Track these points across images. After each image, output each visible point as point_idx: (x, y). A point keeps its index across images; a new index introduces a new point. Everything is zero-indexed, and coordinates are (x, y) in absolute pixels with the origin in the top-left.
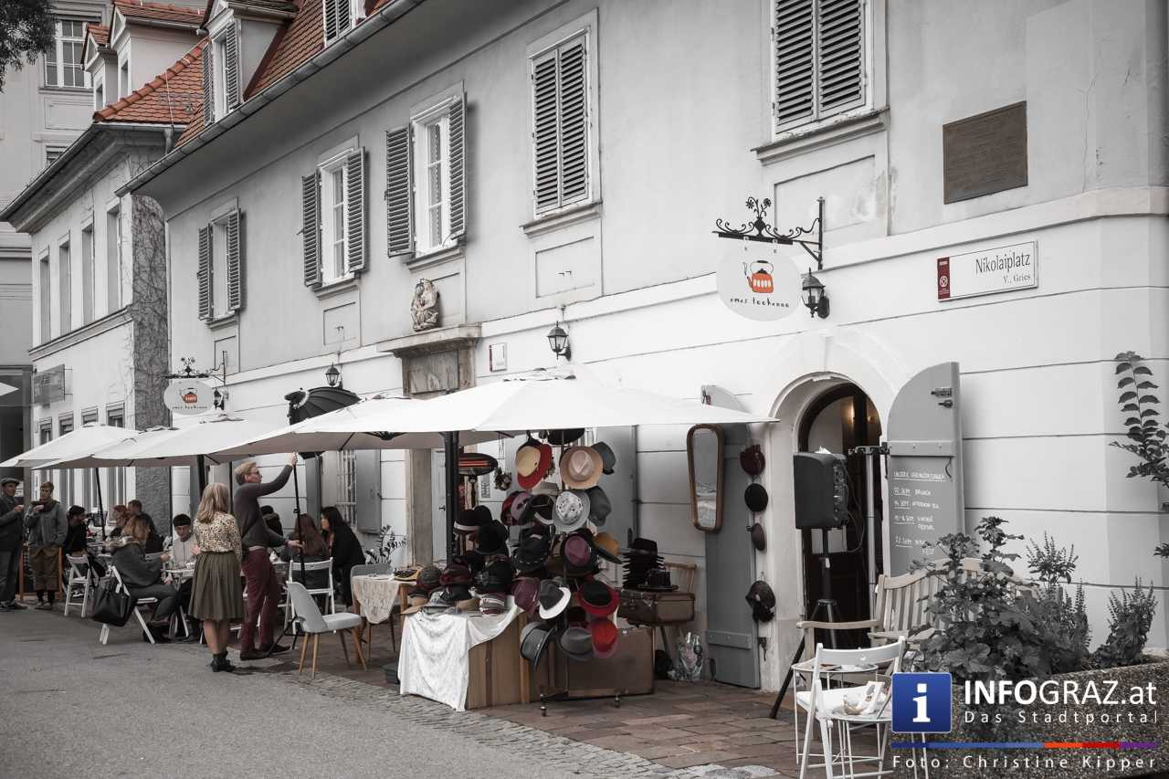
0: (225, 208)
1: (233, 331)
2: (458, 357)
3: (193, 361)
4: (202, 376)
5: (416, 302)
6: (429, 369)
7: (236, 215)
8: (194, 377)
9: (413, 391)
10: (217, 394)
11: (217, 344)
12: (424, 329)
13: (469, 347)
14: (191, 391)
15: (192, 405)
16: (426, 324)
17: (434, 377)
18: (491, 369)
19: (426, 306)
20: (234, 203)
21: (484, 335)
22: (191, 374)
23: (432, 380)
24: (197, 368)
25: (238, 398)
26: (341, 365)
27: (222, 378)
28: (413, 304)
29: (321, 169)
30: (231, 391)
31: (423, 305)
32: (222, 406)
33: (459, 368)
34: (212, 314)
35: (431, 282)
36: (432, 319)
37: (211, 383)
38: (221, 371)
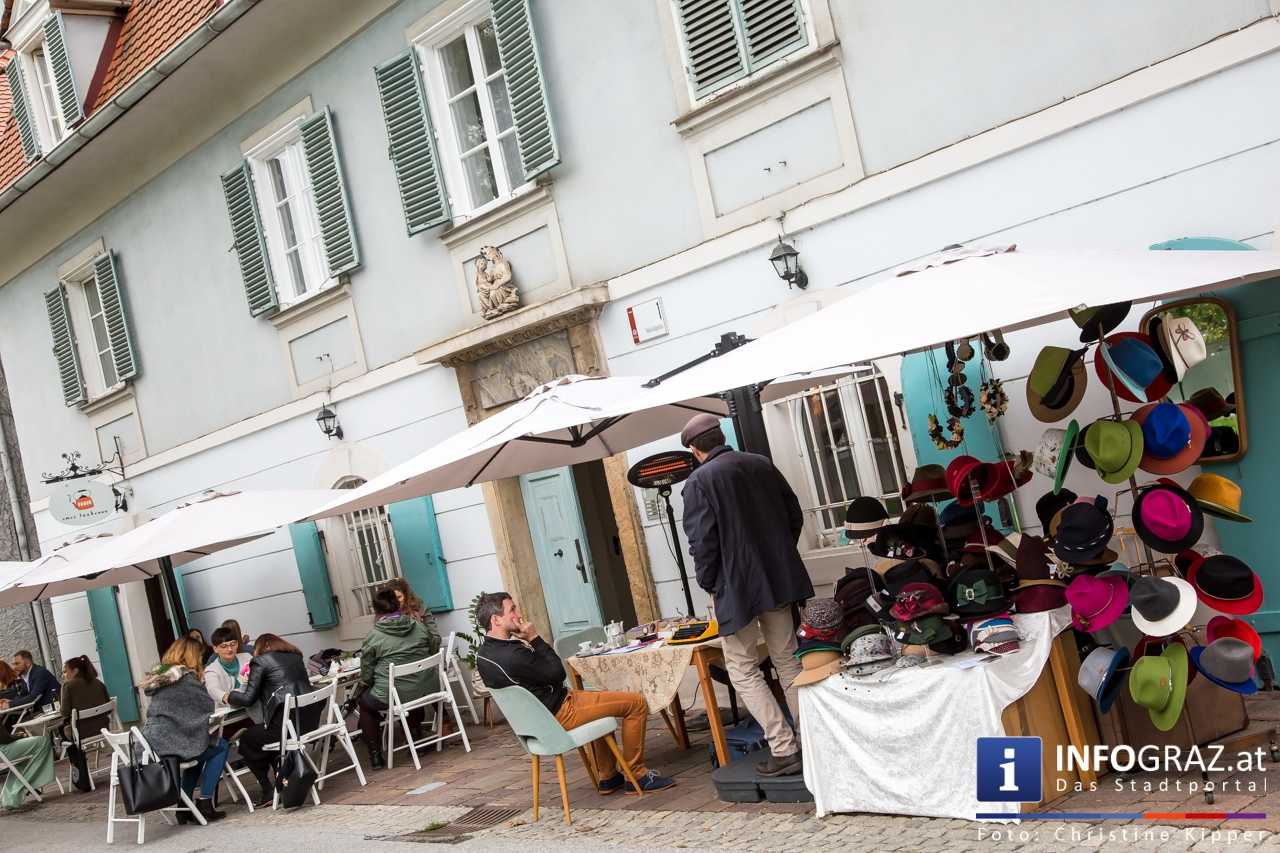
0: (84, 258)
1: (128, 406)
2: (568, 338)
3: (78, 456)
4: (93, 473)
5: (481, 280)
6: (513, 368)
7: (107, 258)
8: (83, 475)
9: (486, 403)
10: (117, 493)
11: (100, 431)
12: (504, 313)
13: (590, 320)
14: (84, 493)
15: (88, 511)
16: (506, 305)
17: (524, 378)
18: (637, 341)
19: (499, 282)
20: (99, 245)
21: (613, 297)
22: (78, 472)
23: (522, 382)
24: (86, 463)
25: (144, 493)
26: (335, 404)
27: (119, 470)
28: (477, 283)
29: (250, 159)
30: (134, 484)
31: (492, 282)
32: (125, 507)
33: (573, 354)
34: (85, 395)
35: (497, 249)
36: (513, 297)
37: (107, 479)
38: (117, 463)
